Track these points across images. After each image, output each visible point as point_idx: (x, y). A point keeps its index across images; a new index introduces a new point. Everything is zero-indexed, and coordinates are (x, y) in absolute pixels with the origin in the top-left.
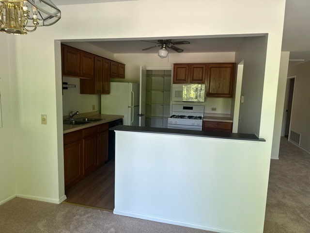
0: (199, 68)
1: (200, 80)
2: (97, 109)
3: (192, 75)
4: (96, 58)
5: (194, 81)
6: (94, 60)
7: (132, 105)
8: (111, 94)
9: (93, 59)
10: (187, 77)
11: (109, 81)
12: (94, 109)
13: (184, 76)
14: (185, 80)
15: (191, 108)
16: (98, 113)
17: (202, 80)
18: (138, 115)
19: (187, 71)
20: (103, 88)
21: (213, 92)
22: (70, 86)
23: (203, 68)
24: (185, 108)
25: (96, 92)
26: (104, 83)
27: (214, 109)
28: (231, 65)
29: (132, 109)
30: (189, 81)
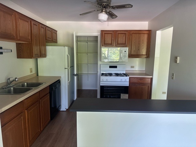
0: (123, 34)
1: (124, 44)
2: (34, 72)
3: (117, 40)
4: (33, 22)
5: (118, 45)
6: (31, 23)
7: (68, 67)
8: (47, 57)
9: (29, 22)
10: (113, 41)
11: (45, 46)
12: (31, 72)
13: (110, 41)
14: (111, 44)
15: (116, 67)
16: (35, 75)
17: (125, 44)
18: (74, 75)
19: (113, 36)
20: (40, 52)
21: (134, 54)
22: (6, 51)
23: (125, 34)
24: (111, 67)
25: (34, 56)
26: (41, 47)
27: (132, 67)
28: (147, 32)
29: (68, 70)
30: (114, 45)
